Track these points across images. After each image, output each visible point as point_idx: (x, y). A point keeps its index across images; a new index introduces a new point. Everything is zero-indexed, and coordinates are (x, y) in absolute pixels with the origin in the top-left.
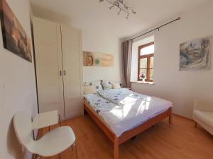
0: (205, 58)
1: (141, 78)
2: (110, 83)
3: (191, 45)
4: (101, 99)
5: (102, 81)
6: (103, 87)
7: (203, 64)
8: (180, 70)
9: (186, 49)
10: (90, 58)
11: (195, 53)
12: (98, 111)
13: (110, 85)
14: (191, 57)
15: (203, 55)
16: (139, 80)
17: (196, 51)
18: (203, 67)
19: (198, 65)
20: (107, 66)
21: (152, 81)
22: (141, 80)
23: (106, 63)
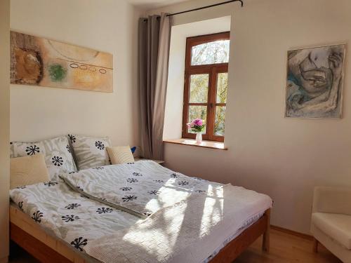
0: (334, 92)
1: (190, 131)
2: (99, 145)
3: (309, 57)
4: (78, 200)
5: (72, 139)
6: (77, 160)
7: (330, 104)
8: (287, 116)
9: (300, 66)
10: (33, 57)
11: (317, 78)
12: (79, 243)
13: (103, 152)
14: (309, 86)
15: (332, 84)
16: (185, 135)
17: (318, 74)
18: (331, 111)
19: (322, 105)
20: (91, 88)
21: (221, 139)
22: (193, 137)
23: (88, 78)
